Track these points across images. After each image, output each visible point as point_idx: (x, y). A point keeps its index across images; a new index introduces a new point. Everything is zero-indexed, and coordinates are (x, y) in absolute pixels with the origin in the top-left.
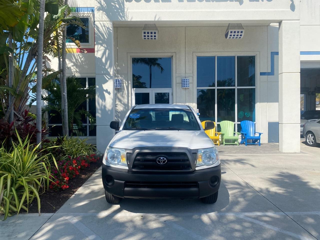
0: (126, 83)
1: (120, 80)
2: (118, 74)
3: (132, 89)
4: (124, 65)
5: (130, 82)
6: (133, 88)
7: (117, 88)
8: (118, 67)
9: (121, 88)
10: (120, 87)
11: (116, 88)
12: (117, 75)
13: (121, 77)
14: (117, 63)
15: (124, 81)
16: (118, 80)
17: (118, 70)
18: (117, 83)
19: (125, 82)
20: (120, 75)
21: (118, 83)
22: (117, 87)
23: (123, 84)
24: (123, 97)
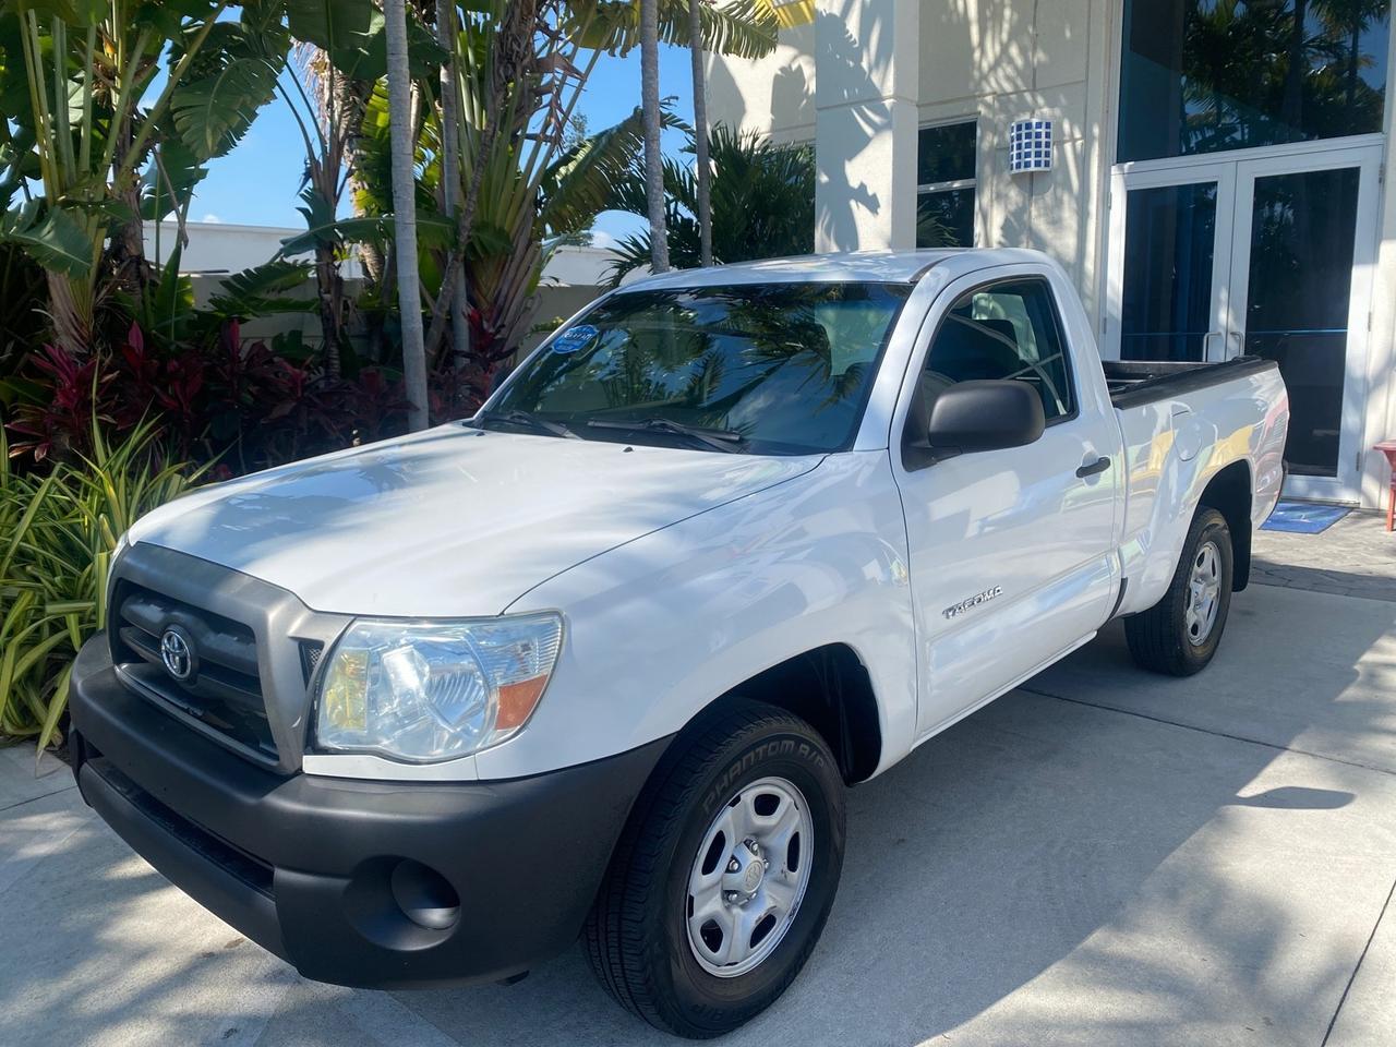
0: (1078, 135)
1: (1039, 125)
2: (1034, 90)
3: (1114, 170)
4: (1068, 34)
5: (1096, 131)
6: (1121, 159)
7: (1022, 170)
8: (1034, 50)
9: (1042, 168)
10: (1038, 164)
11: (1015, 171)
12: (1028, 97)
13: (1051, 104)
14: (1034, 27)
15: (1066, 126)
16: (1029, 126)
17: (1034, 70)
18: (1019, 147)
19: (1072, 134)
20: (1044, 97)
21: (1028, 145)
22: (1018, 166)
23: (1060, 144)
24: (1056, 223)
